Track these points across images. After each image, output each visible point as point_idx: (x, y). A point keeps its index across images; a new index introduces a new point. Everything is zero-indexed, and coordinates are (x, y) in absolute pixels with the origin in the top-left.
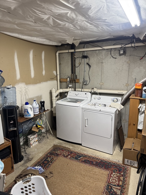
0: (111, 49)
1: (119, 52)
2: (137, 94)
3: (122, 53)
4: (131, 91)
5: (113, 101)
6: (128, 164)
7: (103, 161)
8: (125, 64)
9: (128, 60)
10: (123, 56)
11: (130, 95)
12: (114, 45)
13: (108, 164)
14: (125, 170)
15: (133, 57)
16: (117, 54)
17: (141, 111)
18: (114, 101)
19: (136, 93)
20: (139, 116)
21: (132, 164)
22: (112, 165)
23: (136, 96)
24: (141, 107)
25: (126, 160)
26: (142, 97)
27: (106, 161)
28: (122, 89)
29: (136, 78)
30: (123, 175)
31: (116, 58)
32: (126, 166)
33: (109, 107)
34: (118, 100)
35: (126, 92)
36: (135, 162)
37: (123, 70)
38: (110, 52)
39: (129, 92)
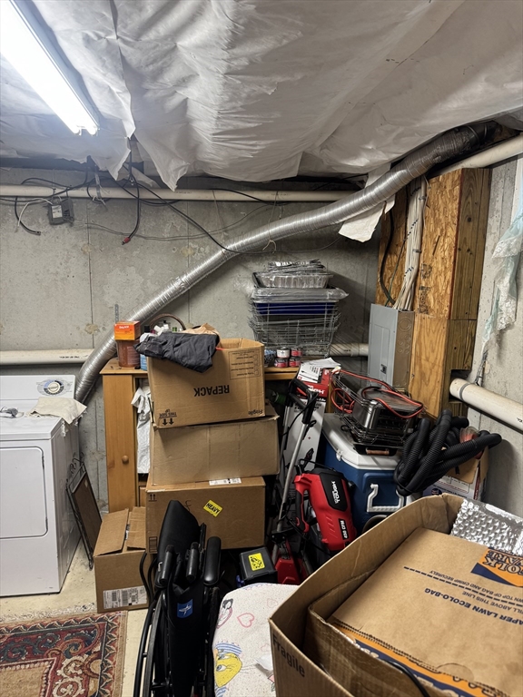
0: (17, 197)
1: (46, 211)
2: (126, 359)
3: (60, 215)
4: (105, 348)
5: (45, 389)
6: (115, 604)
7: (25, 631)
8: (75, 254)
9: (85, 242)
10: (64, 226)
11: (102, 364)
12: (24, 183)
13: (44, 634)
14: (108, 628)
15: (98, 232)
16: (40, 220)
17: (142, 412)
18: (47, 392)
19: (122, 357)
20: (139, 430)
21: (130, 601)
22: (57, 632)
23: (121, 365)
24: (142, 399)
25: (108, 593)
26: (139, 368)
27: (35, 628)
28: (75, 345)
29: (117, 306)
30: (100, 652)
31: (38, 233)
32: (112, 614)
33: (29, 418)
34: (64, 384)
35: (90, 352)
36: (139, 588)
37: (71, 275)
38: (11, 210)
39: (99, 355)
